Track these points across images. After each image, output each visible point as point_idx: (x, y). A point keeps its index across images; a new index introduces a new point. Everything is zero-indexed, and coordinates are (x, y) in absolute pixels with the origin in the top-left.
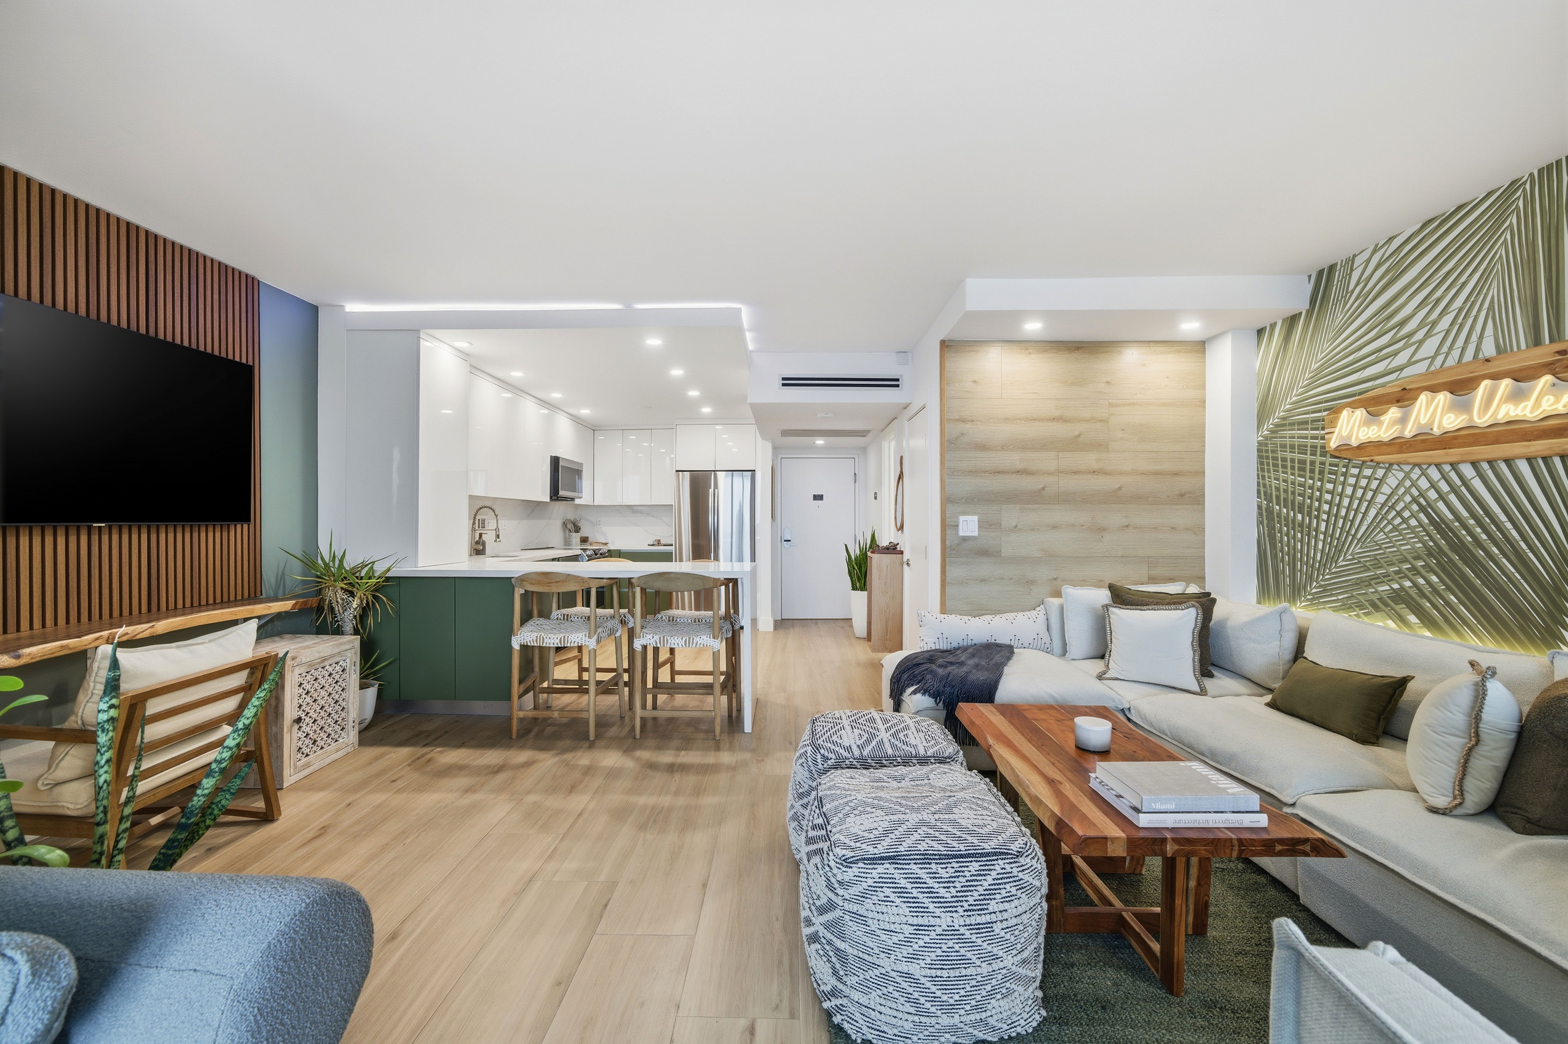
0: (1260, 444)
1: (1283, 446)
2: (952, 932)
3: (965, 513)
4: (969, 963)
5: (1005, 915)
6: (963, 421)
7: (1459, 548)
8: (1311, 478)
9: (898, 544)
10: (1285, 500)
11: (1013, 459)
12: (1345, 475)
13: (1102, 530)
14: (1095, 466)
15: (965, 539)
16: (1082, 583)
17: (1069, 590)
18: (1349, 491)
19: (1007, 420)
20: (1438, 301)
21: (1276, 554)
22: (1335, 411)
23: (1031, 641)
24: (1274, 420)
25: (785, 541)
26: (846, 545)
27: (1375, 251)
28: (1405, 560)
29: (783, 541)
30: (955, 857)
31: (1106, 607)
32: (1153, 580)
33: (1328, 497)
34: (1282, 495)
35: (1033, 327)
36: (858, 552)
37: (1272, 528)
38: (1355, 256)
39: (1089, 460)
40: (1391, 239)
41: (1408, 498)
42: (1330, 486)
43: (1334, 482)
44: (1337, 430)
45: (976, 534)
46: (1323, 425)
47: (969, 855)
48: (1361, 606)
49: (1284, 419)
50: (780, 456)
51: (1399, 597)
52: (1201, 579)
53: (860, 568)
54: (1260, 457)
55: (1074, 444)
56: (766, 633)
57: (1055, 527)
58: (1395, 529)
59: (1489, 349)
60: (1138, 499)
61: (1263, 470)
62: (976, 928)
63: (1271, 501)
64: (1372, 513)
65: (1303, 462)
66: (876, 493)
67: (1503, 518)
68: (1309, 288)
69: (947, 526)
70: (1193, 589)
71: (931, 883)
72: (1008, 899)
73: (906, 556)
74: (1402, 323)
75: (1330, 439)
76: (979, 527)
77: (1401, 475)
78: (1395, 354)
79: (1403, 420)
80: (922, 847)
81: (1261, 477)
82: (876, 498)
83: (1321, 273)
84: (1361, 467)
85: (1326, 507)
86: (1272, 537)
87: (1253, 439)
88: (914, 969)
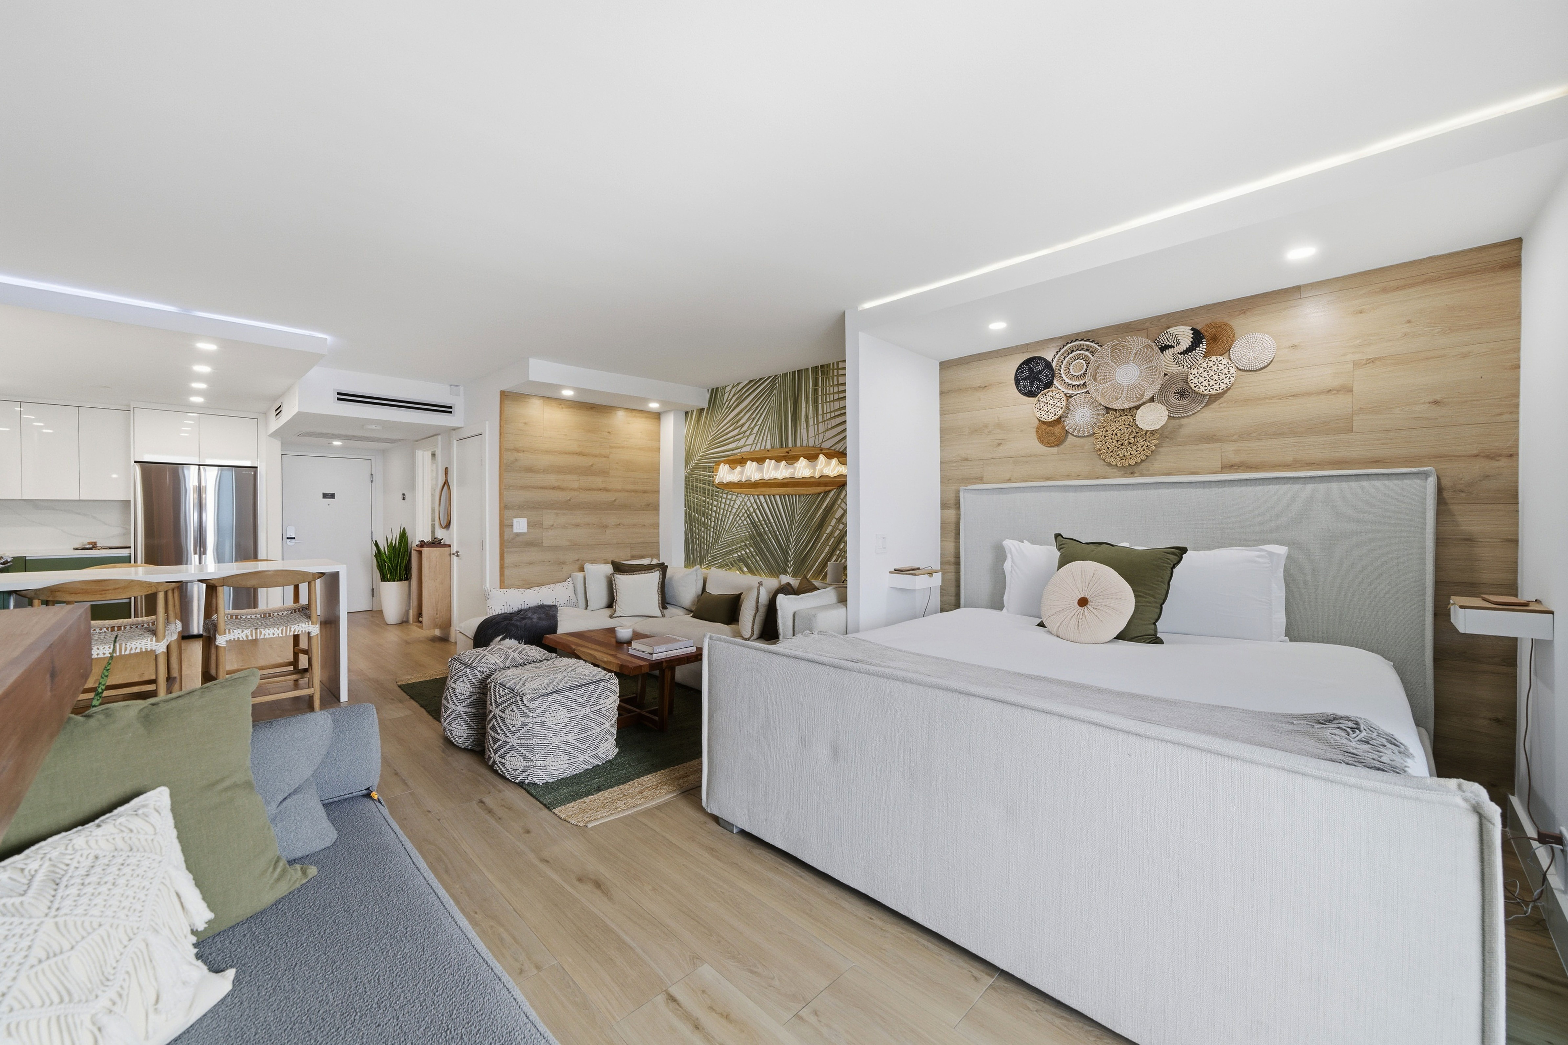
0: (686, 477)
1: (696, 479)
2: (586, 716)
3: (516, 517)
4: (592, 728)
5: (606, 704)
6: (517, 450)
7: (760, 535)
8: (708, 498)
9: (443, 539)
10: (697, 510)
11: (552, 479)
12: (721, 497)
13: (605, 527)
14: (601, 486)
15: (518, 534)
16: (594, 561)
17: (588, 566)
18: (723, 506)
19: (547, 452)
20: (754, 419)
21: (693, 540)
22: (718, 463)
23: (566, 602)
24: (692, 464)
25: (288, 538)
27: (733, 387)
28: (742, 541)
29: (285, 538)
30: (583, 685)
31: (613, 574)
32: (633, 557)
33: (715, 508)
34: (696, 507)
35: (568, 393)
37: (691, 524)
38: (726, 387)
39: (599, 482)
40: (739, 384)
41: (744, 511)
42: (715, 503)
43: (717, 501)
44: (718, 474)
45: (525, 530)
46: (712, 470)
47: (589, 684)
48: (727, 565)
49: (697, 464)
50: (293, 454)
51: (741, 559)
52: (657, 556)
53: (391, 562)
54: (686, 484)
55: (588, 471)
57: (577, 525)
58: (739, 526)
59: (769, 447)
60: (625, 507)
61: (687, 492)
62: (595, 712)
63: (690, 510)
64: (731, 517)
65: (704, 489)
66: (404, 495)
67: (772, 521)
68: (708, 396)
69: (504, 525)
70: (655, 562)
71: (575, 697)
72: (607, 697)
73: (454, 549)
74: (742, 426)
75: (716, 478)
76: (528, 526)
77: (741, 499)
78: (739, 440)
79: (742, 473)
80: (568, 685)
81: (686, 496)
82: (403, 498)
83: (713, 390)
84: (727, 494)
85: (714, 514)
86: (691, 530)
87: (682, 474)
88: (570, 738)
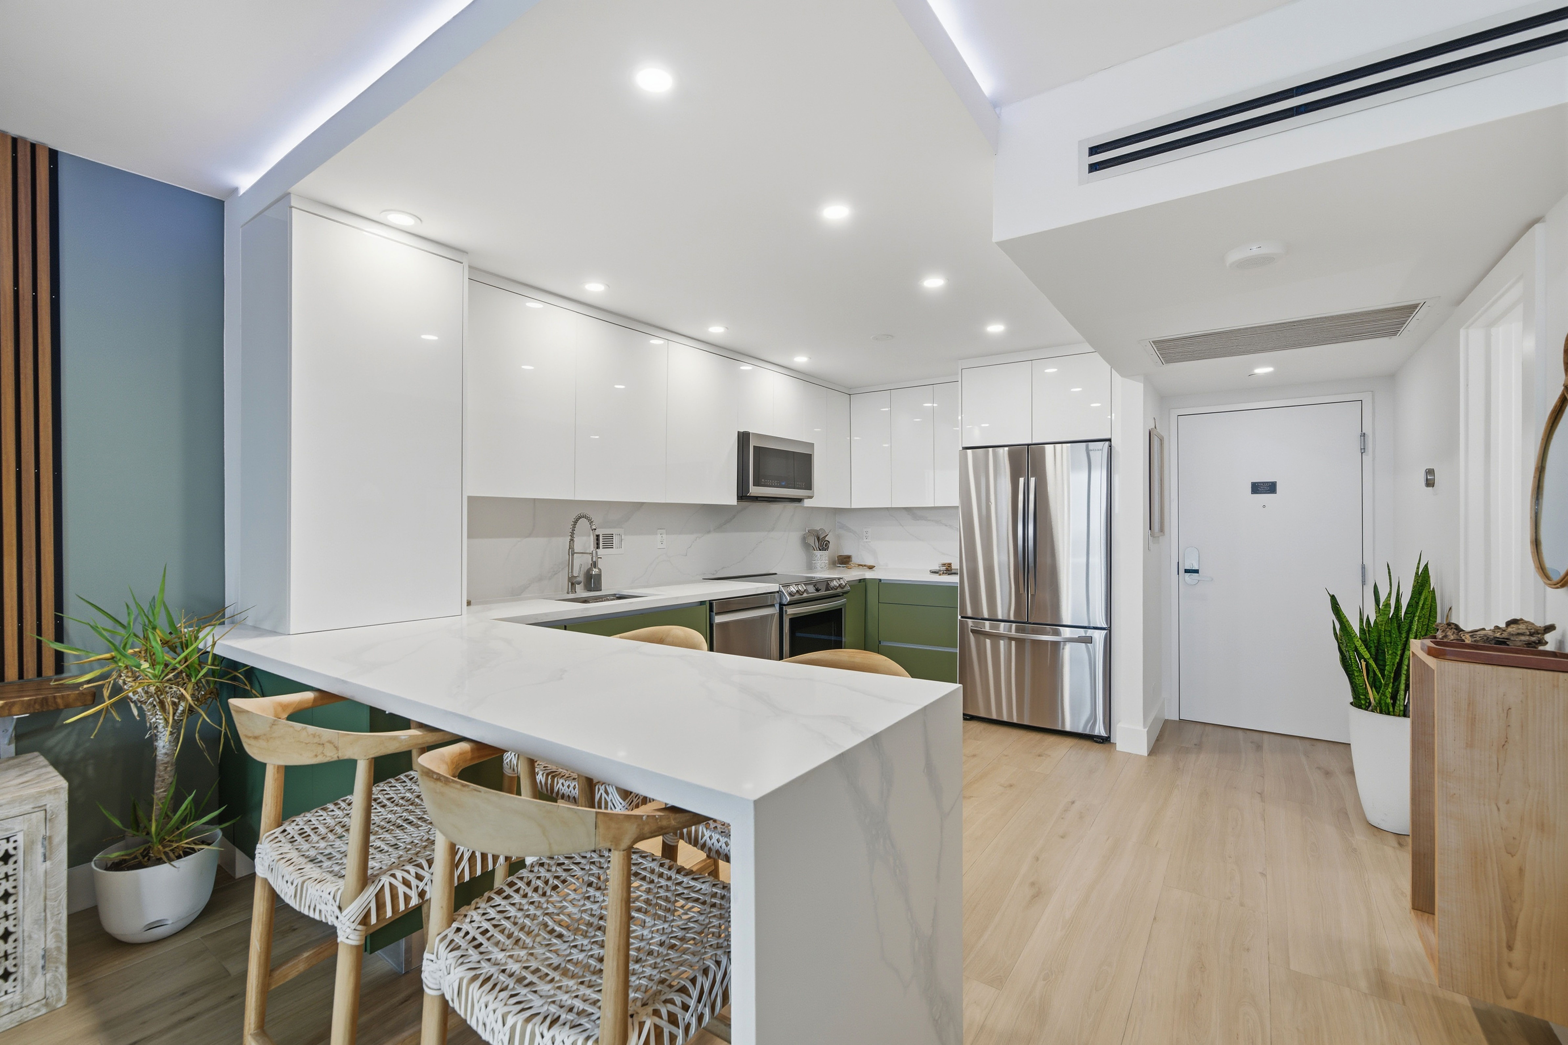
9: (1550, 628)
25: (1187, 571)
26: (1333, 598)
29: (1182, 571)
36: (1371, 613)
50: (1175, 413)
53: (1378, 656)
56: (1129, 757)
66: (1430, 472)
82: (1430, 483)
